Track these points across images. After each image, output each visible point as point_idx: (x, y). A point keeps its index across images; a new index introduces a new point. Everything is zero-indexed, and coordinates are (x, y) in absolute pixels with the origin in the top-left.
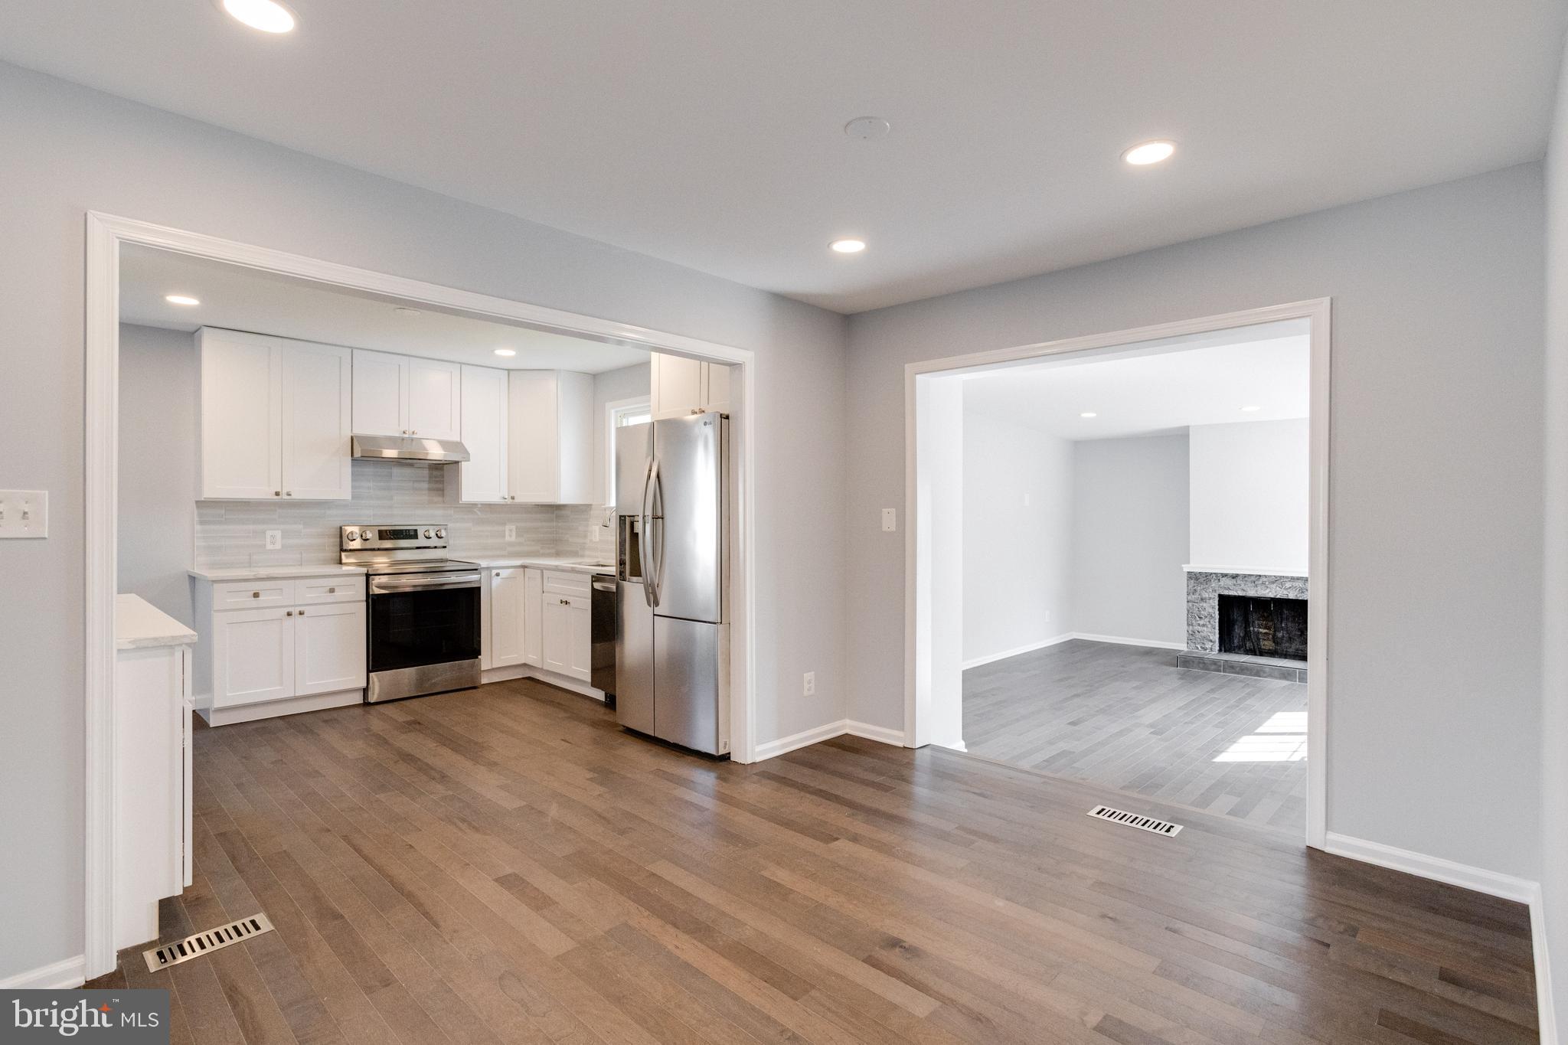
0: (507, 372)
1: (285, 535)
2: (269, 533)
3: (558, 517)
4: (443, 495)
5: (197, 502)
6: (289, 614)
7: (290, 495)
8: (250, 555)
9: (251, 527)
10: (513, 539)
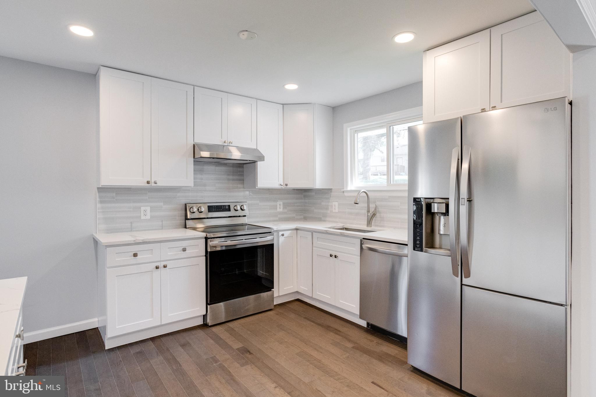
0: (282, 105)
1: (152, 209)
2: (143, 209)
3: (305, 196)
4: (243, 183)
5: (98, 188)
6: (157, 268)
7: (156, 183)
8: (131, 223)
9: (132, 205)
10: (281, 210)
